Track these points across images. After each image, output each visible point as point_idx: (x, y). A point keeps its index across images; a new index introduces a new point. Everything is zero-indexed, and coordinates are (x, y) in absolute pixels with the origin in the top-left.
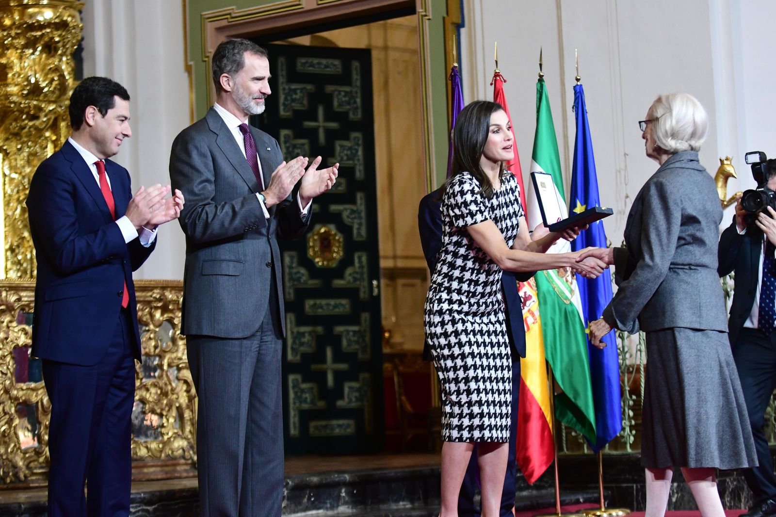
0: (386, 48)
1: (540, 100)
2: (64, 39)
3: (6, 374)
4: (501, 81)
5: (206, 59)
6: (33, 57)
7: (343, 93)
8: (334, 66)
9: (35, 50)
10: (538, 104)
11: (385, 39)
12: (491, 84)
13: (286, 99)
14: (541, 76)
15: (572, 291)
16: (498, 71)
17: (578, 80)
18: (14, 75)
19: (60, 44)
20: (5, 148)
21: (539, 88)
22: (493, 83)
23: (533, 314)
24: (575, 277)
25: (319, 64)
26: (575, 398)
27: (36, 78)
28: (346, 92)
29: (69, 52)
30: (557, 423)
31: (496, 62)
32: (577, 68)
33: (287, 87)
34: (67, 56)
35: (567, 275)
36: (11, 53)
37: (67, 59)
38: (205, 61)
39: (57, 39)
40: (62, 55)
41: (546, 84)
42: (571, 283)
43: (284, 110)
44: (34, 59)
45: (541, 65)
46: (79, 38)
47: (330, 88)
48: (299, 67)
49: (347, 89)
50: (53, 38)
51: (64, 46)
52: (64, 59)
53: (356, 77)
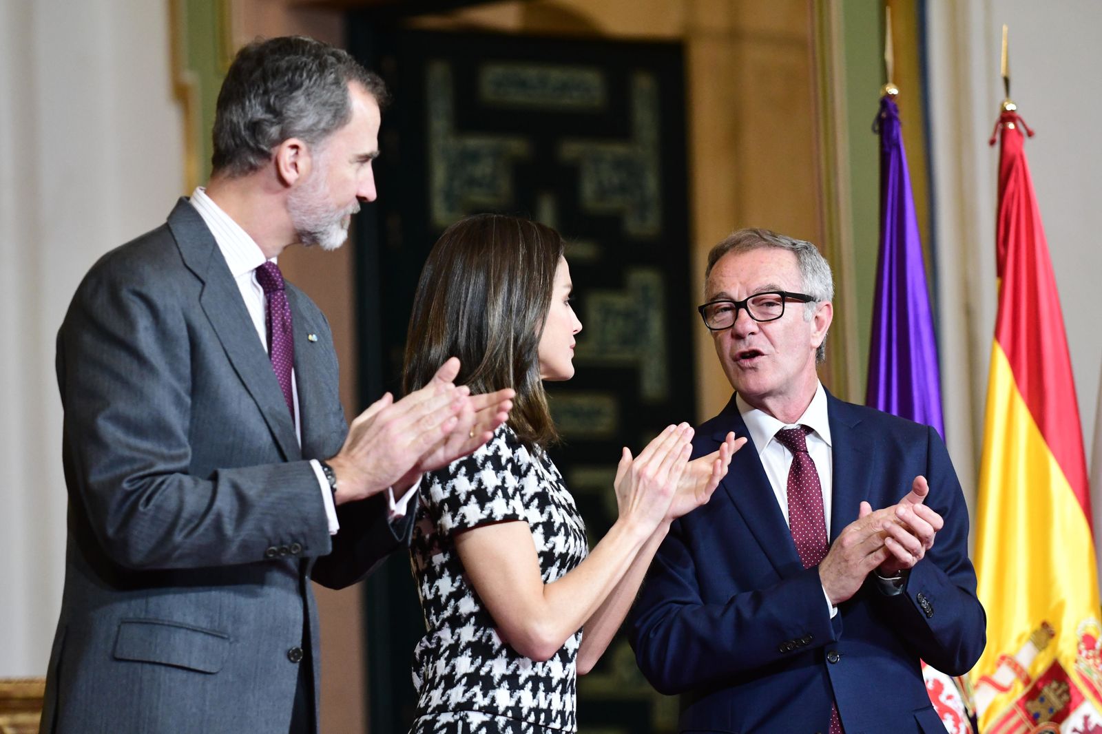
0: (734, 35)
4: (1019, 133)
7: (609, 164)
8: (584, 86)
11: (734, 11)
12: (993, 142)
13: (450, 178)
16: (1010, 107)
22: (998, 137)
25: (543, 80)
28: (617, 161)
33: (453, 146)
47: (571, 150)
48: (487, 92)
49: (620, 150)
53: (645, 117)
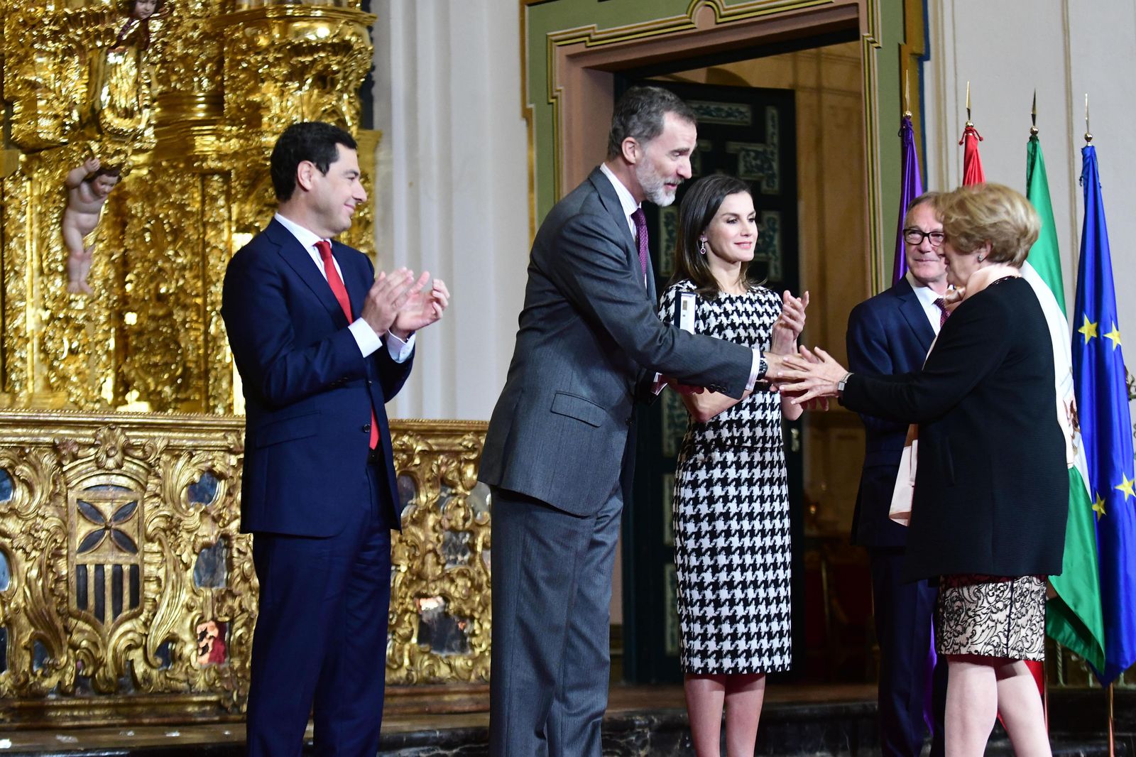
0: (819, 89)
1: (1032, 167)
2: (345, 68)
3: (245, 554)
4: (976, 139)
5: (554, 101)
6: (299, 93)
7: (752, 154)
8: (741, 113)
9: (302, 83)
10: (1029, 174)
11: (819, 76)
14: (1034, 133)
15: (1073, 448)
16: (970, 124)
17: (1088, 139)
18: (271, 119)
19: (340, 76)
20: (257, 225)
21: (1031, 150)
22: (964, 141)
24: (1079, 428)
25: (719, 110)
26: (1076, 607)
29: (352, 87)
32: (1087, 122)
34: (349, 93)
36: (268, 87)
37: (350, 97)
38: (552, 103)
39: (335, 68)
40: (342, 91)
41: (1041, 145)
42: (1073, 437)
44: (301, 97)
45: (1034, 116)
46: (368, 67)
47: (733, 146)
49: (760, 148)
50: (329, 66)
51: (345, 78)
52: (345, 96)
53: (772, 129)
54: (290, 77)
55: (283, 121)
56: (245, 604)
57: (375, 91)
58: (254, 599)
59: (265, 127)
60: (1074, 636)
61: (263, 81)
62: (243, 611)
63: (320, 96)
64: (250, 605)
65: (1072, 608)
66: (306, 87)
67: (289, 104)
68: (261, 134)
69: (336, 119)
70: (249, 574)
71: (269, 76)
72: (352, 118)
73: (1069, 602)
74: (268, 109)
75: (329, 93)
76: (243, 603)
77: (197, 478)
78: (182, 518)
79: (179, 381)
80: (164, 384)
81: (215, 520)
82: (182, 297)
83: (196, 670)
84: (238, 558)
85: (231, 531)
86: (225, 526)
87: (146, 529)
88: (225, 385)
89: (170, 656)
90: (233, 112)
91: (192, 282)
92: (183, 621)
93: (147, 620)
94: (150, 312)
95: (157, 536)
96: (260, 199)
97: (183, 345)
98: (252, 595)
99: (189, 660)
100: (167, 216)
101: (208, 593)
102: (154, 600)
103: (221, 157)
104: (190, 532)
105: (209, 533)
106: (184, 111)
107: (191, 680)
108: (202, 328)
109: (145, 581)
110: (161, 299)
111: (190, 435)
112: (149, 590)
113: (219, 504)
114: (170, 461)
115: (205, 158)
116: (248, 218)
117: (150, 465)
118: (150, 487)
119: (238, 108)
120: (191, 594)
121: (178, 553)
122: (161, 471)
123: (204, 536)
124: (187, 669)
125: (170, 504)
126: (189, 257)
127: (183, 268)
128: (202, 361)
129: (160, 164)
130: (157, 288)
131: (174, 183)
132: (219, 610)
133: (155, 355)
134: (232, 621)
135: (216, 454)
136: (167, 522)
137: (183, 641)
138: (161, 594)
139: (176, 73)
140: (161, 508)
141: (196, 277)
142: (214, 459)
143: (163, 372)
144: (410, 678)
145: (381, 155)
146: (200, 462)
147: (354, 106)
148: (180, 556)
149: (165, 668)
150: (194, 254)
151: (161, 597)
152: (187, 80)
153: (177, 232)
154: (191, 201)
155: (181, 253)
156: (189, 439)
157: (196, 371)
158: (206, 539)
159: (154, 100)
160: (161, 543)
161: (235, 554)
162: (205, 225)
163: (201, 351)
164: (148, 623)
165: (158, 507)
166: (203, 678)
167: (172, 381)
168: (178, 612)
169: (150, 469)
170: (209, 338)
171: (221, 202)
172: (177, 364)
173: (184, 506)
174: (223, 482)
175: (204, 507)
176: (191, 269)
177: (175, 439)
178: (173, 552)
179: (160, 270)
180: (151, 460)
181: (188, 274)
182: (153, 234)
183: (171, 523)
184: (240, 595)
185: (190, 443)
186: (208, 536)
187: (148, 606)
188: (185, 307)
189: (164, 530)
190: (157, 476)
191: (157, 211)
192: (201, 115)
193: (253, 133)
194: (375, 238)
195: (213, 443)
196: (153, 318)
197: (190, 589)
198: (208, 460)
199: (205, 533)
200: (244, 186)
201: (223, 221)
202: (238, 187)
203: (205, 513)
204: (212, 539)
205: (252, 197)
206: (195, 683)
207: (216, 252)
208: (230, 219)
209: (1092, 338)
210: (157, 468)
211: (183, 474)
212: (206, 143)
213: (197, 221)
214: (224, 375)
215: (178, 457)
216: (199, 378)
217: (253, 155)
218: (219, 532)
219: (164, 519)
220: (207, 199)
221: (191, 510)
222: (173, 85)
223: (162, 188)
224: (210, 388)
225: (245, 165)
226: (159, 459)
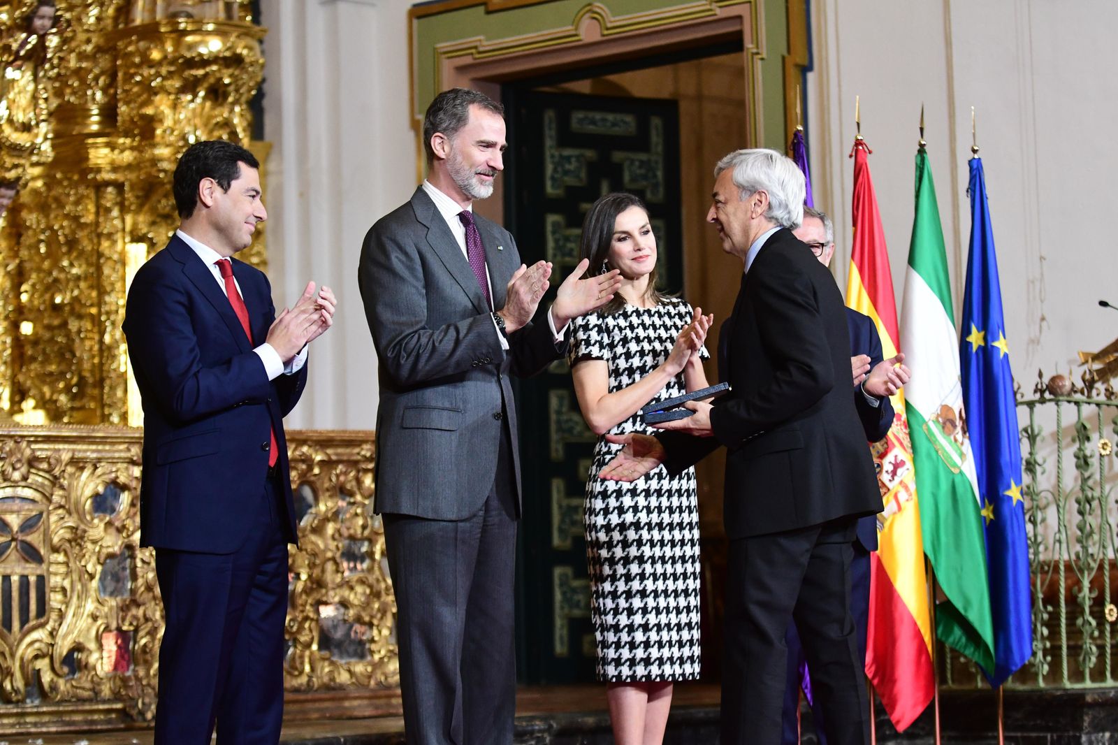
0: (699, 97)
1: (920, 179)
2: (237, 81)
3: (148, 564)
4: (865, 151)
6: (192, 106)
7: (637, 163)
8: (626, 123)
9: (195, 96)
10: (917, 185)
11: (699, 85)
12: (851, 156)
13: (555, 170)
14: (922, 146)
15: (962, 455)
16: (859, 138)
17: (974, 151)
18: (164, 131)
19: (232, 88)
20: (150, 235)
21: (919, 162)
22: (854, 154)
23: (906, 488)
24: (967, 434)
25: (604, 120)
26: (966, 610)
27: (196, 137)
28: (642, 162)
29: (244, 99)
30: (939, 645)
31: (858, 124)
32: (974, 134)
33: (556, 154)
34: (241, 105)
35: (956, 432)
36: (161, 100)
37: (242, 110)
39: (227, 81)
40: (233, 104)
41: (929, 157)
42: (962, 444)
43: (553, 186)
44: (194, 110)
45: (922, 130)
46: (259, 79)
47: (618, 156)
48: (575, 125)
49: (643, 157)
50: (221, 79)
51: (237, 91)
52: (237, 109)
53: (656, 139)
54: (183, 90)
55: (176, 133)
56: (149, 614)
57: (266, 103)
58: (158, 608)
59: (158, 139)
60: (964, 640)
61: (156, 94)
62: (147, 619)
63: (213, 108)
64: (154, 615)
65: (962, 611)
66: (199, 100)
67: (182, 116)
68: (154, 146)
69: (228, 130)
70: (153, 584)
71: (162, 89)
72: (244, 130)
73: (959, 605)
74: (161, 121)
75: (221, 105)
76: (147, 612)
77: (101, 489)
78: (87, 528)
79: (74, 390)
80: (60, 392)
81: (119, 531)
82: (77, 307)
83: (101, 679)
84: (142, 568)
85: (135, 541)
86: (128, 536)
87: (51, 540)
88: (119, 393)
89: (76, 665)
90: (127, 124)
91: (86, 292)
92: (89, 630)
93: (54, 629)
94: (46, 322)
95: (63, 547)
96: (153, 210)
97: (78, 354)
98: (156, 604)
99: (94, 668)
100: (62, 227)
101: (113, 602)
102: (60, 610)
103: (115, 168)
104: (94, 542)
105: (113, 544)
106: (78, 124)
107: (97, 688)
108: (97, 337)
109: (51, 591)
110: (56, 308)
111: (94, 447)
112: (55, 601)
113: (123, 515)
114: (74, 474)
115: (98, 170)
116: (141, 229)
117: (56, 478)
118: (55, 498)
119: (132, 120)
120: (96, 604)
121: (83, 563)
122: (65, 483)
123: (108, 547)
124: (93, 677)
125: (75, 515)
126: (84, 267)
127: (78, 278)
128: (97, 371)
129: (55, 176)
130: (52, 298)
131: (68, 195)
132: (124, 619)
133: (51, 364)
134: (136, 630)
135: (119, 465)
136: (72, 533)
137: (88, 650)
138: (67, 604)
139: (71, 86)
140: (66, 520)
141: (91, 287)
142: (117, 471)
143: (58, 380)
144: (311, 684)
145: (272, 166)
146: (104, 474)
147: (247, 120)
148: (85, 566)
149: (71, 677)
150: (89, 264)
151: (67, 607)
152: (80, 93)
153: (72, 243)
154: (84, 212)
155: (76, 264)
156: (93, 451)
157: (91, 380)
158: (110, 550)
159: (50, 114)
160: (66, 554)
161: (139, 564)
162: (99, 235)
163: (96, 361)
164: (54, 633)
165: (63, 518)
166: (108, 686)
167: (67, 390)
168: (84, 622)
169: (55, 481)
170: (104, 347)
171: (115, 213)
172: (72, 373)
173: (88, 517)
174: (126, 493)
175: (108, 519)
176: (86, 278)
177: (80, 451)
178: (78, 563)
179: (56, 280)
180: (57, 472)
181: (83, 285)
182: (48, 246)
183: (76, 534)
184: (144, 604)
185: (94, 455)
186: (113, 546)
187: (54, 616)
188: (80, 317)
189: (69, 541)
190: (62, 487)
191: (52, 222)
192: (95, 128)
193: (146, 145)
194: (266, 247)
195: (117, 455)
196: (49, 328)
197: (95, 599)
198: (111, 472)
199: (110, 544)
200: (137, 197)
201: (117, 232)
202: (132, 199)
203: (109, 524)
204: (116, 549)
205: (146, 208)
206: (101, 691)
207: (110, 263)
208: (124, 229)
209: (979, 347)
210: (62, 480)
211: (87, 485)
212: (100, 155)
213: (91, 232)
214: (118, 384)
215: (82, 469)
216: (94, 386)
217: (146, 167)
218: (122, 543)
219: (69, 530)
220: (101, 210)
221: (96, 521)
222: (66, 98)
223: (57, 200)
224: (105, 397)
225: (138, 177)
226: (64, 471)
